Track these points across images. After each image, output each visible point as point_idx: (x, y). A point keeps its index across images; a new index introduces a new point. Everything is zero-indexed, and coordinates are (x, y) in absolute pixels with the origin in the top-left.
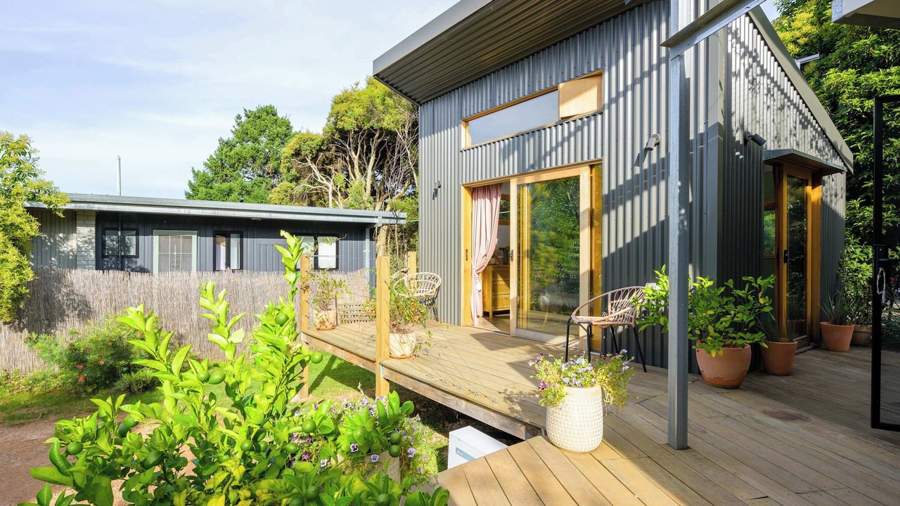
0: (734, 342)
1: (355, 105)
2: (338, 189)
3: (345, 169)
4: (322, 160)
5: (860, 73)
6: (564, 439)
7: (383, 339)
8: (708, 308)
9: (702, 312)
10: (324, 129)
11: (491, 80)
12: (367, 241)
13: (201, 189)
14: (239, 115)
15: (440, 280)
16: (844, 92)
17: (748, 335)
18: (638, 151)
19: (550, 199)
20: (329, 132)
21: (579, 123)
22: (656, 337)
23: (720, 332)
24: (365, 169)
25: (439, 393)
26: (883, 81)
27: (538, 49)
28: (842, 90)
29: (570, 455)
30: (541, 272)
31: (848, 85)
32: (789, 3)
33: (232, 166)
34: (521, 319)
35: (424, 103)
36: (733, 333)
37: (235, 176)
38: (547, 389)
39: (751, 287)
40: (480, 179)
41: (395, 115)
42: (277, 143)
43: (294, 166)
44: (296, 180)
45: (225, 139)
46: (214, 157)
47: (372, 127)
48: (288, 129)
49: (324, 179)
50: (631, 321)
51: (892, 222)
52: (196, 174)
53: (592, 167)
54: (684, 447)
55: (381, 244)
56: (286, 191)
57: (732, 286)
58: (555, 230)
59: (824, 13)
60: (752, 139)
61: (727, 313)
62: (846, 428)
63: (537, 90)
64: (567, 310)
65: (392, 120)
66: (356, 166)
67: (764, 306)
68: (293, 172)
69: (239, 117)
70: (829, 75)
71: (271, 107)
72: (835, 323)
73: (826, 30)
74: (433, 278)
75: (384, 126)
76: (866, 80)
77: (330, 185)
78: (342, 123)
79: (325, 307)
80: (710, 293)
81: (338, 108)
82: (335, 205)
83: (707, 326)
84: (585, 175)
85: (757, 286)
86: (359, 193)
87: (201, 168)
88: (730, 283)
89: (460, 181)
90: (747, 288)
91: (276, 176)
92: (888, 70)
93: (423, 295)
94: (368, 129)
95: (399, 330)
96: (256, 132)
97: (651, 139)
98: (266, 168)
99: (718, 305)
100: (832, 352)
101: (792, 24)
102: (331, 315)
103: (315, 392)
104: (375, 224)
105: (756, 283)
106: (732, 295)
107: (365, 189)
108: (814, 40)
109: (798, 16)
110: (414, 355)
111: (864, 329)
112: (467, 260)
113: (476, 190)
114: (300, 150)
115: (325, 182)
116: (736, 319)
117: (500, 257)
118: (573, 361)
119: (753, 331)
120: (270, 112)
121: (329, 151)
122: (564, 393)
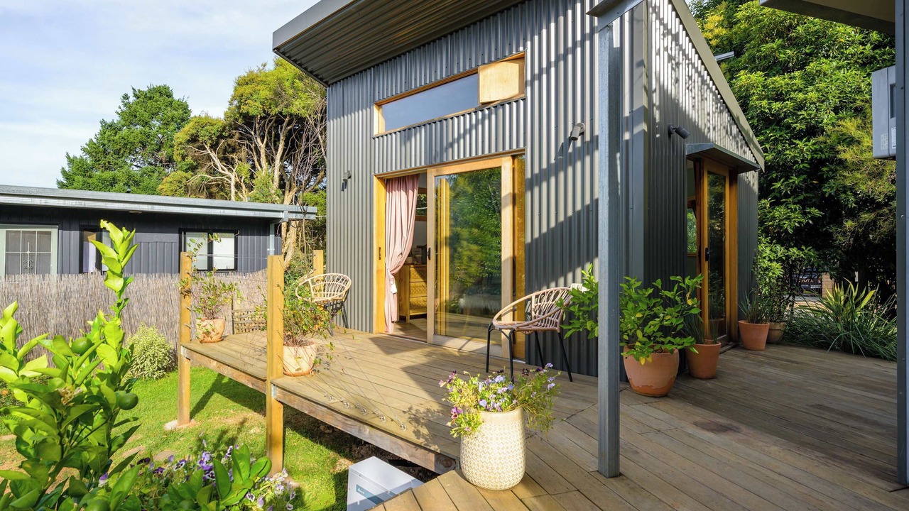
0: (663, 347)
1: (261, 87)
2: (242, 181)
3: (249, 158)
4: (223, 147)
5: (767, 76)
6: (481, 476)
7: (275, 353)
8: (635, 309)
9: (630, 315)
10: (226, 114)
11: (406, 60)
12: (272, 237)
13: (77, 178)
14: (126, 95)
15: (350, 283)
16: (754, 93)
17: (678, 340)
18: (562, 140)
19: (472, 195)
20: (231, 116)
22: (582, 342)
23: (649, 337)
24: (273, 160)
25: (340, 417)
26: (788, 84)
27: (457, 28)
28: (752, 92)
29: (487, 495)
30: (463, 271)
31: (758, 87)
32: (701, 7)
33: (117, 152)
34: (439, 324)
35: (333, 84)
36: (661, 337)
37: (120, 163)
38: (460, 416)
39: (680, 288)
40: (394, 169)
41: (305, 100)
42: (171, 127)
43: (190, 154)
44: (193, 169)
45: (109, 121)
46: (95, 141)
47: (281, 113)
48: (186, 113)
49: (225, 169)
50: (556, 326)
51: (799, 223)
52: (71, 161)
53: (514, 157)
54: (616, 474)
55: (292, 242)
56: (180, 182)
57: (660, 287)
58: (478, 227)
59: (735, 15)
60: (676, 131)
61: (655, 316)
62: (778, 438)
63: (456, 72)
64: (488, 313)
65: (302, 105)
66: (263, 156)
67: (692, 307)
68: (189, 160)
69: (126, 97)
70: (740, 76)
71: (166, 88)
72: (752, 321)
73: (736, 33)
74: (343, 280)
75: (293, 112)
76: (773, 83)
77: (232, 176)
78: (246, 107)
79: (212, 316)
80: (638, 293)
81: (241, 90)
82: (238, 198)
83: (636, 331)
84: (506, 165)
85: (685, 286)
86: (266, 185)
87: (78, 153)
88: (658, 283)
89: (373, 170)
90: (675, 290)
91: (171, 165)
92: (792, 74)
93: (329, 299)
94: (276, 114)
95: (295, 343)
96: (146, 115)
97: (576, 128)
98: (159, 156)
99: (645, 307)
100: (750, 351)
101: (705, 26)
102: (218, 324)
103: (199, 416)
104: (281, 219)
105: (684, 282)
106: (661, 297)
107: (273, 181)
108: (725, 43)
109: (710, 18)
110: (314, 369)
111: (778, 327)
112: (380, 259)
113: (391, 182)
114: (197, 136)
115: (227, 172)
116: (665, 323)
117: (418, 256)
118: (491, 378)
119: (682, 334)
120: (164, 92)
121: (232, 138)
122: (481, 421)
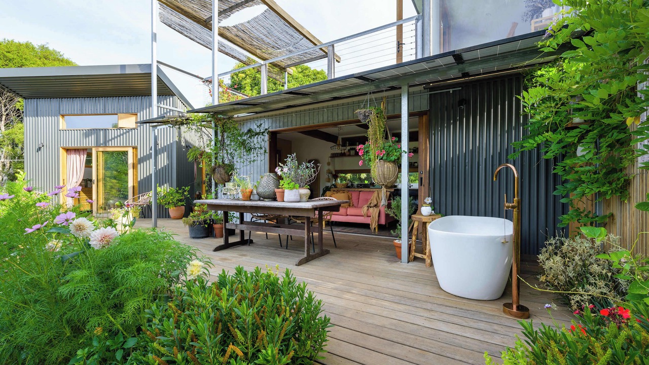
11: (80, 100)
21: (125, 131)
23: (174, 203)
35: (28, 99)
40: (73, 146)
50: (148, 203)
53: (133, 148)
58: (117, 171)
63: (107, 112)
83: (170, 201)
84: (130, 152)
89: (59, 144)
112: (64, 184)
113: (70, 151)
117: (87, 181)
